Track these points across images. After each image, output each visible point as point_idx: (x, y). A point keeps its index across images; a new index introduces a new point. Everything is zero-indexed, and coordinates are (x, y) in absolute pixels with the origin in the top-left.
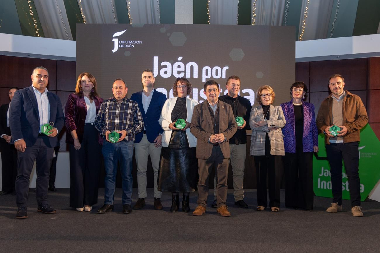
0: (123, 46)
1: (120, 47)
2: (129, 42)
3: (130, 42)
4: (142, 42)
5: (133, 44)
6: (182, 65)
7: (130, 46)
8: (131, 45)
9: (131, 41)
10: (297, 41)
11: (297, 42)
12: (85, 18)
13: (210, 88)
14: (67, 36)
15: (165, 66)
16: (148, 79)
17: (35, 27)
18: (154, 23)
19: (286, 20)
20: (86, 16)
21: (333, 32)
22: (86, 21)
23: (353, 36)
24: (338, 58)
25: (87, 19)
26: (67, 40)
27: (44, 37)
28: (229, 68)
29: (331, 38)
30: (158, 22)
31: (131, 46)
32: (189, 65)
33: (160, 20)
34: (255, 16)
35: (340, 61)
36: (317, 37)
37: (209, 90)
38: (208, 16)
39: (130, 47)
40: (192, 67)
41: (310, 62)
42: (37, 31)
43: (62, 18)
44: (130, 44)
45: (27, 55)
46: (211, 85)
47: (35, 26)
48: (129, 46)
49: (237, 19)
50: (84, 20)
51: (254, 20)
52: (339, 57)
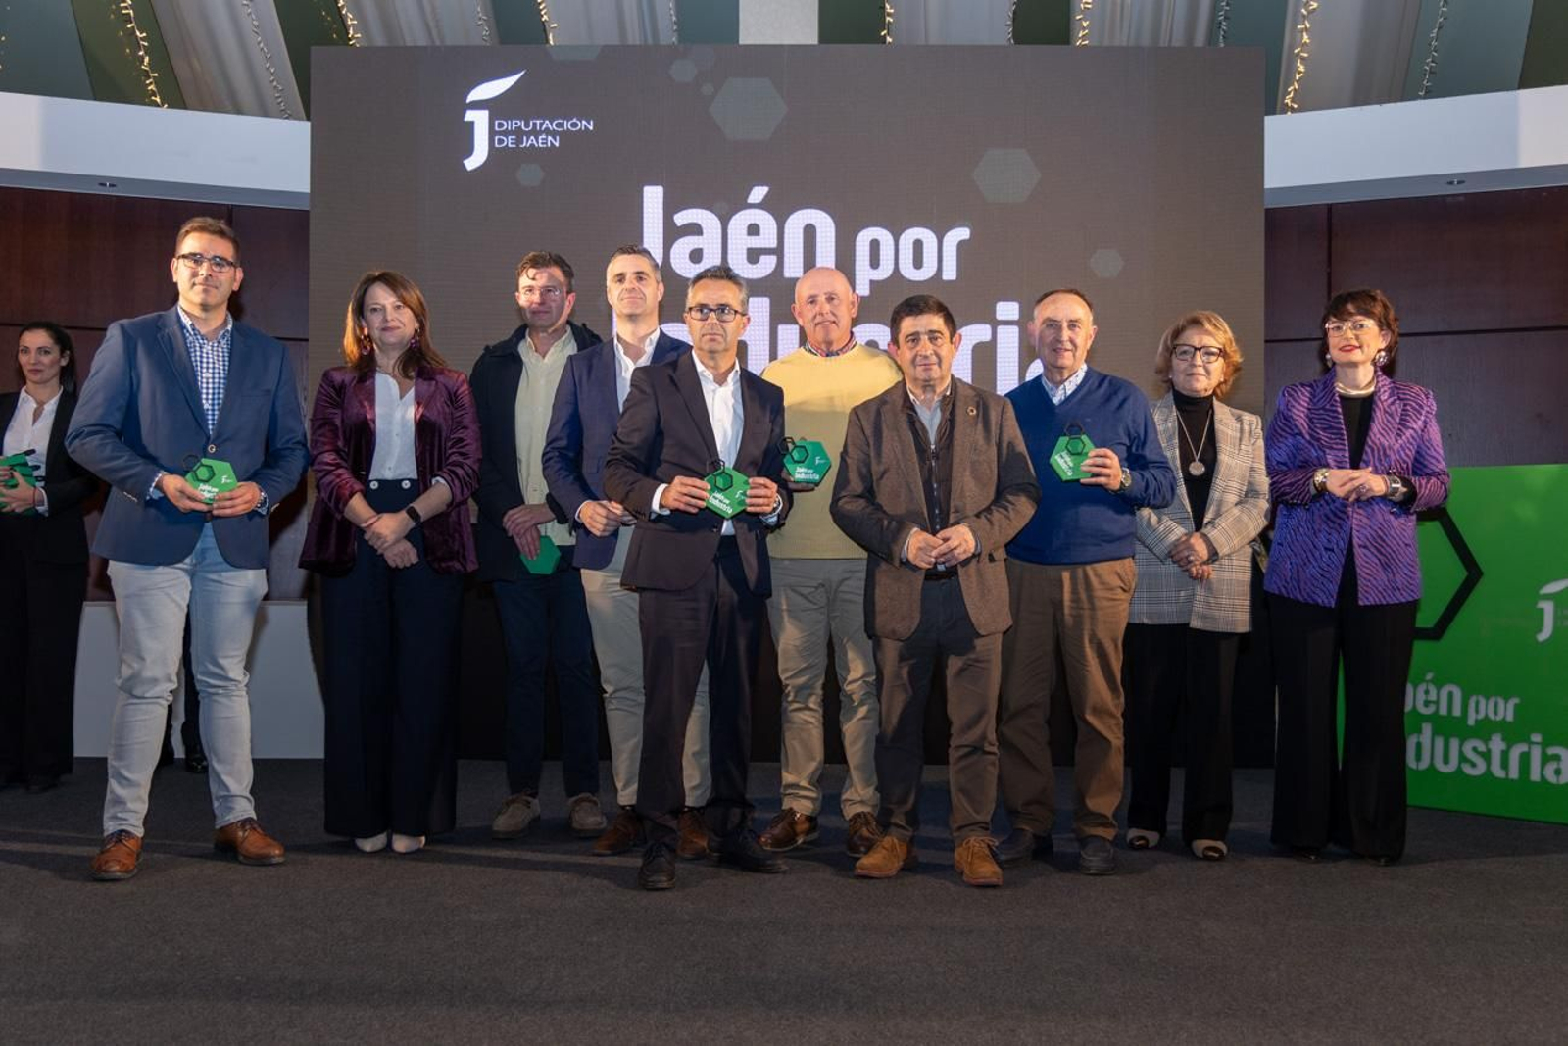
0: (509, 142)
1: (497, 145)
2: (535, 124)
3: (541, 124)
4: (592, 122)
5: (554, 134)
6: (766, 220)
7: (540, 141)
8: (546, 139)
9: (547, 122)
10: (1272, 111)
11: (1268, 119)
12: (353, 24)
13: (912, 330)
14: (280, 100)
15: (694, 229)
16: (632, 286)
17: (143, 61)
18: (650, 41)
19: (1224, 23)
20: (359, 14)
21: (1431, 72)
22: (359, 36)
23: (1519, 88)
24: (1451, 187)
25: (363, 26)
26: (281, 117)
27: (184, 106)
28: (971, 234)
29: (1425, 97)
30: (668, 36)
31: (546, 143)
32: (797, 221)
33: (675, 28)
34: (1089, 6)
35: (1462, 199)
36: (1363, 94)
37: (910, 338)
38: (884, 8)
39: (541, 146)
40: (810, 232)
41: (1330, 207)
42: (151, 80)
43: (255, 23)
44: (541, 133)
45: (104, 185)
46: (920, 317)
47: (143, 58)
48: (535, 142)
49: (1009, 22)
50: (351, 32)
51: (1085, 24)
52: (1459, 183)
